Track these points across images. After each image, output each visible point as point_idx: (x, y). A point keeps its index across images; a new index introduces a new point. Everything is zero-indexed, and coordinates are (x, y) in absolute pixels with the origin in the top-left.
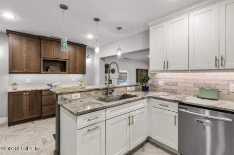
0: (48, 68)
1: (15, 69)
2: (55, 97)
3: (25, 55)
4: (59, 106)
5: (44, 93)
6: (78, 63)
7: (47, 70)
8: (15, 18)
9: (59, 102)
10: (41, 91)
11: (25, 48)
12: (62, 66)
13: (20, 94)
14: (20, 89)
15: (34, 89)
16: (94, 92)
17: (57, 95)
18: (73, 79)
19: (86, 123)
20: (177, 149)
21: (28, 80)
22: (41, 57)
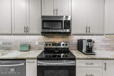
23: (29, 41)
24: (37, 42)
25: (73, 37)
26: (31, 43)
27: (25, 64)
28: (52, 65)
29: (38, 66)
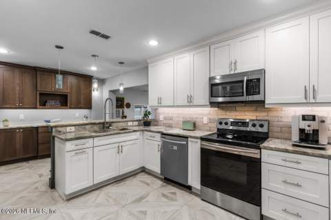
0: (46, 102)
1: (6, 104)
2: (50, 130)
3: (18, 88)
4: (54, 137)
5: (40, 130)
6: (82, 97)
7: (44, 105)
8: (9, 52)
9: (53, 134)
10: (37, 128)
11: (17, 81)
12: (63, 101)
13: (12, 131)
14: (11, 125)
15: (28, 125)
16: (89, 126)
17: (52, 128)
18: (77, 115)
19: (73, 147)
20: (159, 172)
21: (22, 116)
22: (37, 91)
23: (195, 116)
24: (206, 118)
25: (282, 110)
26: (197, 120)
27: (187, 143)
28: (220, 150)
29: (201, 148)
